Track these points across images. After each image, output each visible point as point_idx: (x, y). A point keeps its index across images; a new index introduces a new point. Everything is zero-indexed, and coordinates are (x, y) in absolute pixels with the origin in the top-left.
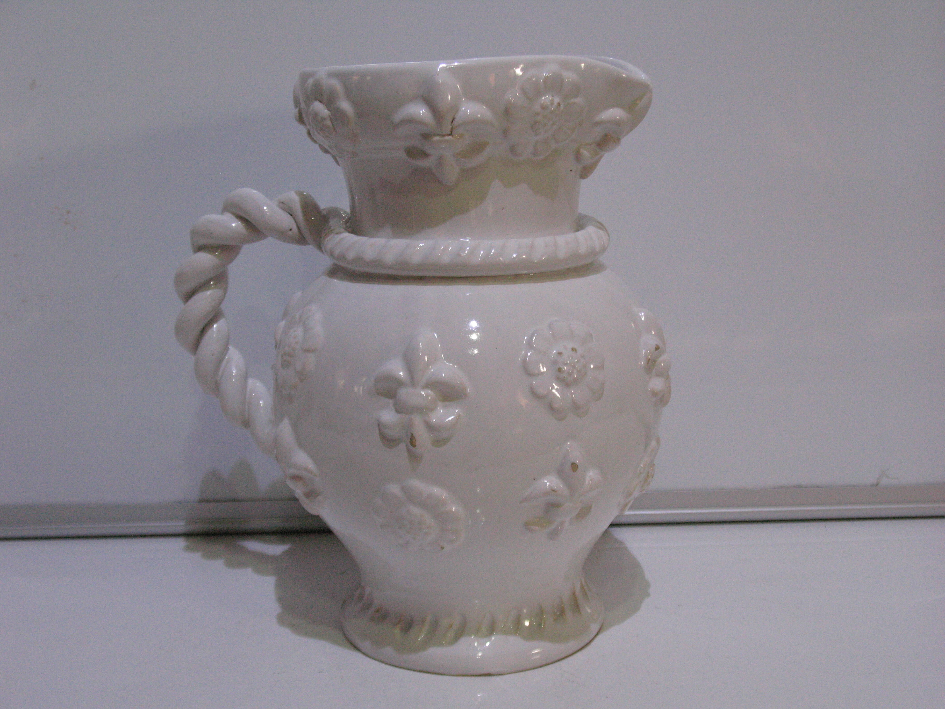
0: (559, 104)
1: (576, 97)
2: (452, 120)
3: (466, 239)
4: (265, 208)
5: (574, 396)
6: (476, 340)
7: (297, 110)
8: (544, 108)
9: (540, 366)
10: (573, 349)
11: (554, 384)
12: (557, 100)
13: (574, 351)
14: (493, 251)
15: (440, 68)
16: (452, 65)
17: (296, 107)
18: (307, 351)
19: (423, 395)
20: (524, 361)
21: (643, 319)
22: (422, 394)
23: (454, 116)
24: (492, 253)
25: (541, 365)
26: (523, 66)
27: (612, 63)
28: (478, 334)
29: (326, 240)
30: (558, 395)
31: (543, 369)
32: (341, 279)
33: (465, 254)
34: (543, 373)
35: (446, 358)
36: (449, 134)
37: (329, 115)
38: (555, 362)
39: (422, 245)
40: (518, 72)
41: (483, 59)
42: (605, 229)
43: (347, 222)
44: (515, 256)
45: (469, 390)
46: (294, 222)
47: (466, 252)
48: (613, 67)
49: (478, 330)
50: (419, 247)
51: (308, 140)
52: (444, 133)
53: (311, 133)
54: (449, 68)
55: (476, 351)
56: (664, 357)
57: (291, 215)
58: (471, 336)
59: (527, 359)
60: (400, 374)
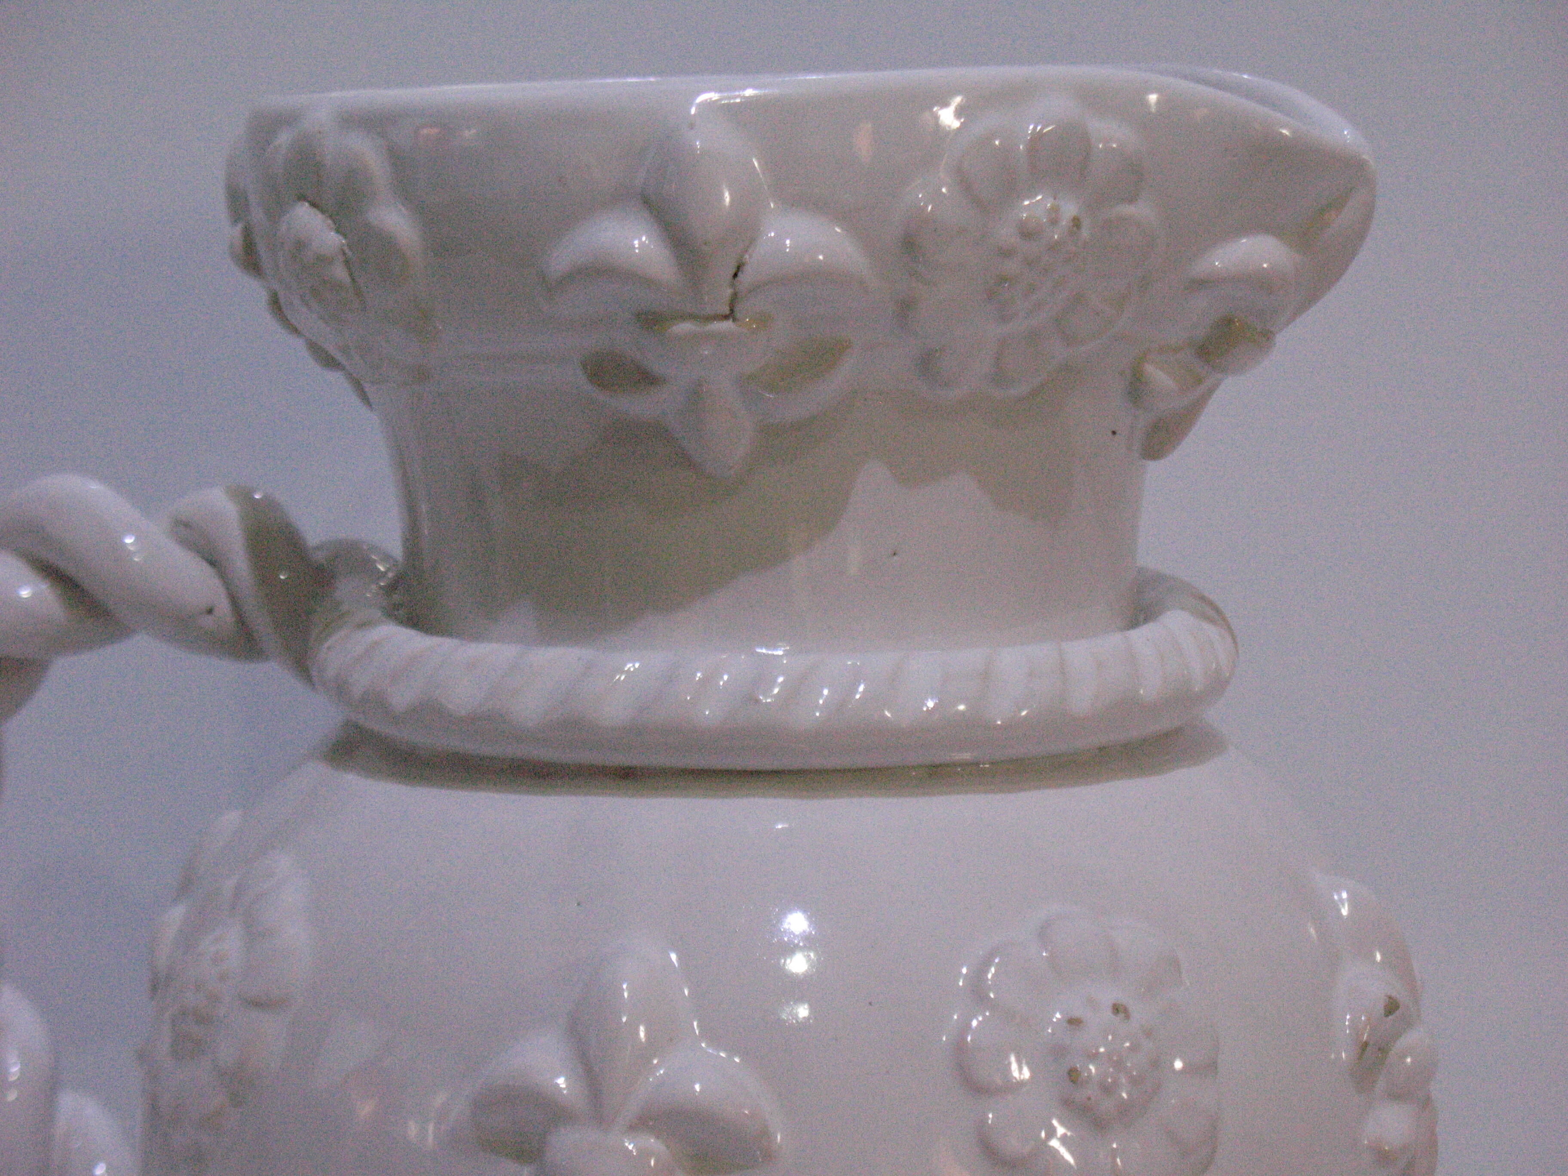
0: (1076, 222)
1: (1131, 200)
2: (734, 271)
3: (775, 648)
4: (129, 540)
5: (1118, 1160)
6: (803, 974)
7: (240, 227)
8: (1027, 233)
9: (1010, 1064)
10: (1117, 1009)
11: (1055, 1122)
12: (1070, 209)
13: (1122, 1015)
14: (861, 688)
15: (699, 105)
16: (738, 96)
17: (235, 220)
18: (257, 1004)
19: (632, 1151)
20: (959, 1047)
21: (1345, 911)
22: (628, 1148)
23: (742, 257)
24: (858, 696)
25: (1013, 1059)
26: (962, 100)
27: (1248, 93)
28: (812, 955)
29: (326, 645)
30: (1068, 1157)
31: (1020, 1072)
32: (370, 771)
33: (771, 697)
34: (1021, 1084)
35: (708, 1033)
36: (724, 314)
37: (342, 250)
38: (1058, 1051)
39: (634, 666)
40: (948, 117)
41: (834, 76)
42: (1224, 619)
43: (392, 588)
44: (930, 704)
45: (779, 1137)
46: (222, 591)
47: (776, 691)
48: (1251, 106)
49: (809, 942)
50: (622, 672)
51: (269, 321)
52: (708, 310)
53: (282, 301)
54: (728, 105)
55: (803, 1011)
56: (1410, 1038)
57: (212, 563)
58: (788, 961)
59: (969, 1038)
60: (558, 1085)
